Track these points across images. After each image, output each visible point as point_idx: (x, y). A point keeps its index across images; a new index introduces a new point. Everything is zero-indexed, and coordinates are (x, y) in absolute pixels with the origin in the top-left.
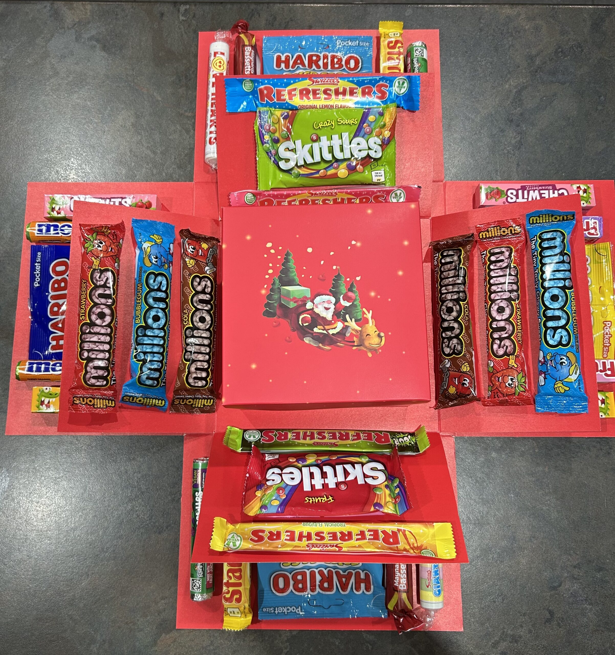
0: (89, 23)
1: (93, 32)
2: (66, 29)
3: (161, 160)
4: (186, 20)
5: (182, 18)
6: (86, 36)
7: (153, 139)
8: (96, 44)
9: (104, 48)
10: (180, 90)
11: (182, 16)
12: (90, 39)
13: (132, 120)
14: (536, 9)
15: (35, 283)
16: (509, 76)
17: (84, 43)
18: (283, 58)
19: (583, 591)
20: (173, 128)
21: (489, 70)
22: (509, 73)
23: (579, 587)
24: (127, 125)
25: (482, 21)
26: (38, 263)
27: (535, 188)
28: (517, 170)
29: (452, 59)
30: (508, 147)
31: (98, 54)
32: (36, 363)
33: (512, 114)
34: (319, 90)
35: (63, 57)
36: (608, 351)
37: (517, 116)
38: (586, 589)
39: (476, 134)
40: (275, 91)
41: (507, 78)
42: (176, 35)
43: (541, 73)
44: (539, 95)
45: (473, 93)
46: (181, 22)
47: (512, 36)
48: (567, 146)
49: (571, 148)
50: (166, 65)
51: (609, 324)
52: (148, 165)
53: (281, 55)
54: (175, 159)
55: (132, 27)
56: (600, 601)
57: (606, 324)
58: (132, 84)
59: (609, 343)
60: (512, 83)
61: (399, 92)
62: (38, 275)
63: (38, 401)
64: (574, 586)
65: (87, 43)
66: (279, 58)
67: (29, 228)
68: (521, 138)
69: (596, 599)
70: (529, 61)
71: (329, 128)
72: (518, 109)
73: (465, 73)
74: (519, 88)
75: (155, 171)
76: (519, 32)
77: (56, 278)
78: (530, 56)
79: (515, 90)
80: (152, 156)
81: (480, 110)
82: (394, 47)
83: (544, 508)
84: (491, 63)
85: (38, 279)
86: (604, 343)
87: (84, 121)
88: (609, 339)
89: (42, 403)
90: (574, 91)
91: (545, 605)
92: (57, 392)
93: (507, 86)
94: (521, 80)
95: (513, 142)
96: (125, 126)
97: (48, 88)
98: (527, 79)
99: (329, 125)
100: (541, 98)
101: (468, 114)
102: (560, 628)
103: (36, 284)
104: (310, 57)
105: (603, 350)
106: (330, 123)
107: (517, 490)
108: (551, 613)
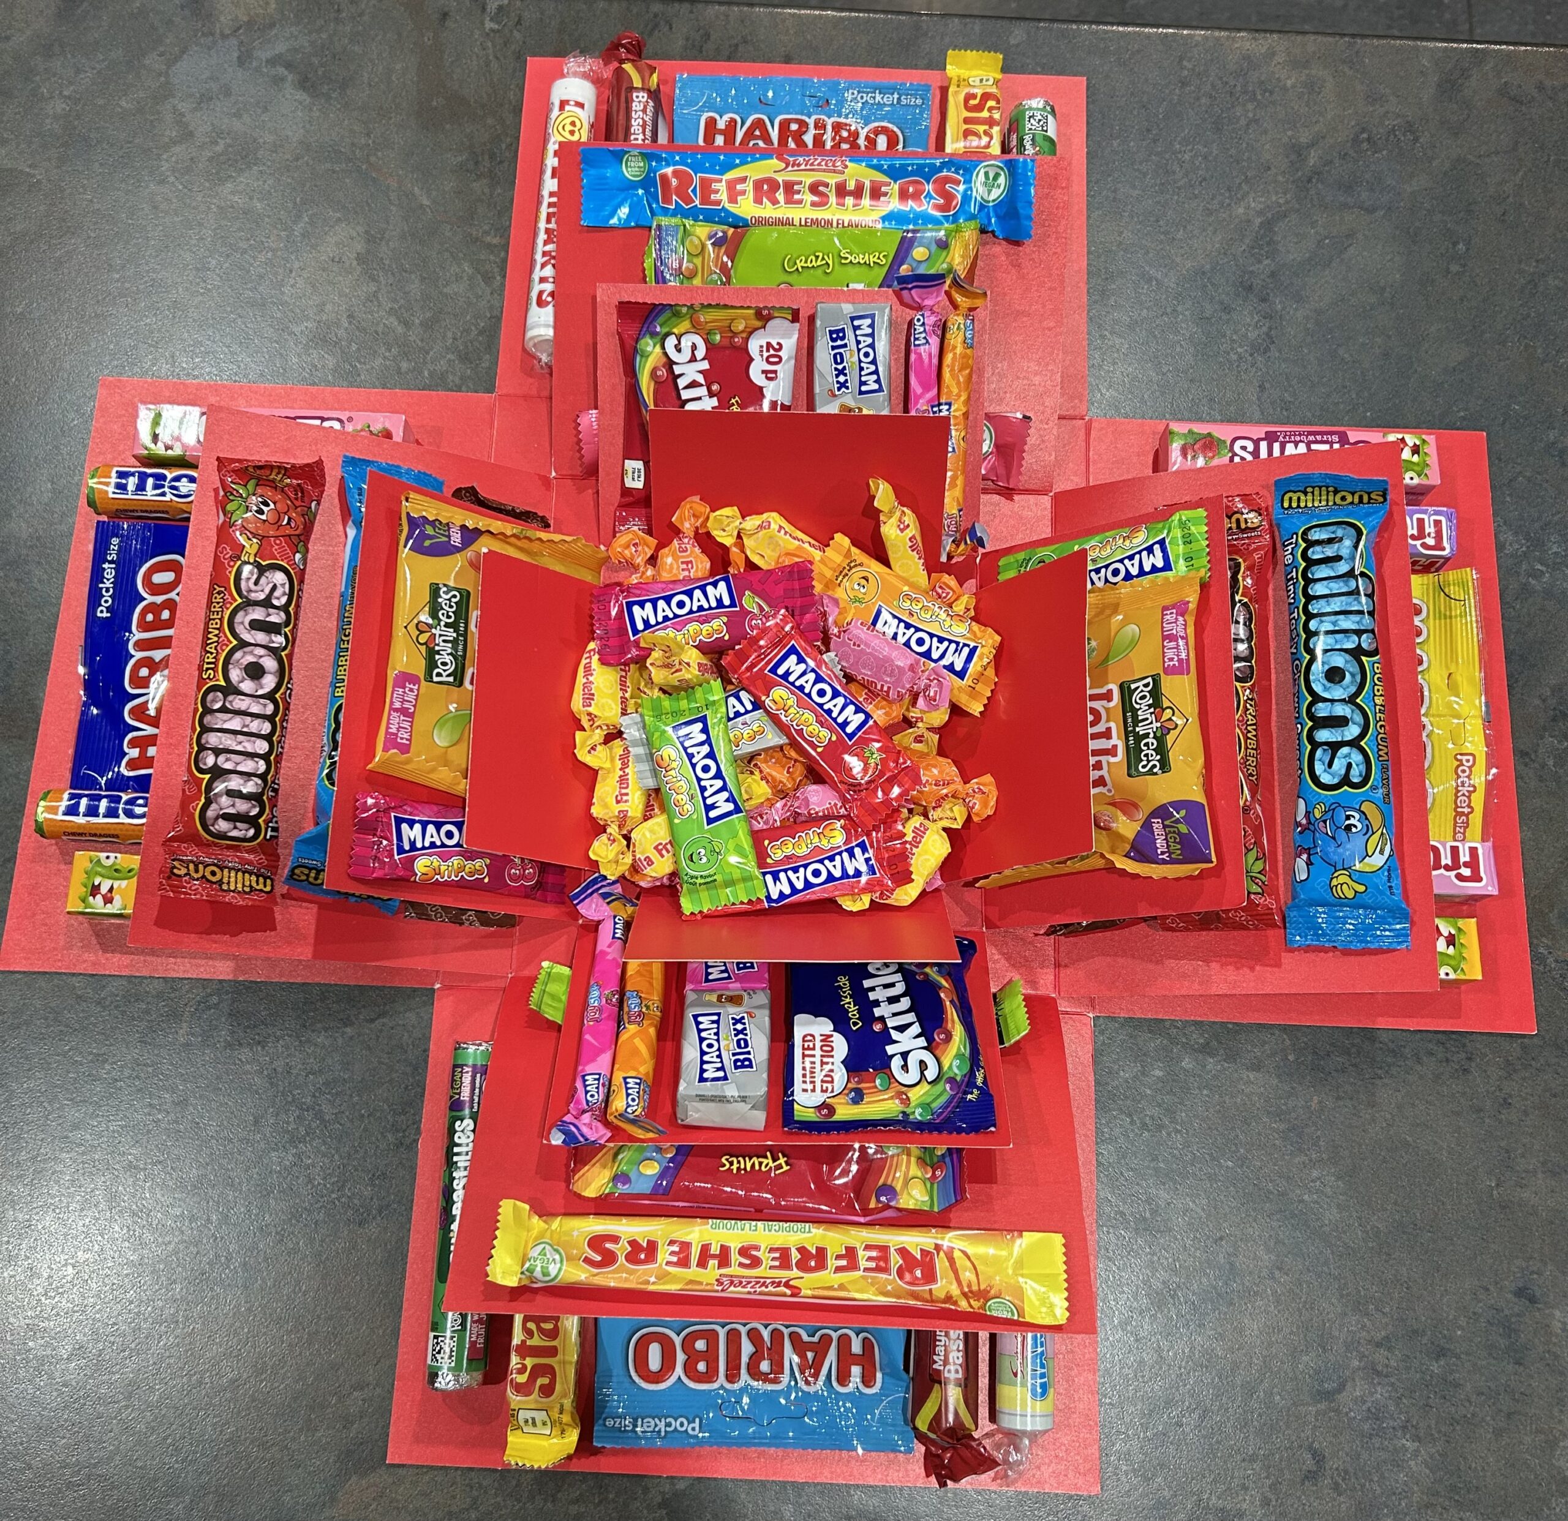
0: (272, 25)
1: (281, 48)
2: (217, 36)
3: (422, 340)
4: (498, 31)
5: (489, 25)
6: (264, 54)
7: (405, 293)
8: (286, 73)
9: (304, 83)
10: (474, 184)
11: (491, 20)
12: (272, 62)
13: (359, 247)
14: (1312, 44)
15: (100, 608)
16: (1245, 187)
17: (257, 69)
18: (721, 124)
19: (1398, 1405)
20: (454, 269)
21: (1200, 172)
22: (1247, 180)
23: (1387, 1395)
24: (344, 259)
25: (1185, 63)
26: (110, 562)
27: (1298, 438)
28: (1259, 399)
29: (1115, 143)
30: (1241, 346)
31: (288, 96)
32: (86, 796)
33: (1252, 272)
34: (800, 183)
35: (205, 99)
36: (1466, 825)
37: (1262, 277)
38: (1404, 1401)
39: (1165, 313)
40: (696, 179)
41: (1241, 192)
42: (475, 63)
43: (1320, 186)
44: (1316, 233)
45: (1161, 223)
46: (488, 34)
47: (1253, 98)
48: (1378, 351)
49: (1386, 355)
50: (448, 126)
51: (1468, 761)
52: (390, 351)
53: (717, 117)
54: (455, 339)
55: (373, 39)
56: (1439, 1432)
57: (1461, 761)
58: (364, 167)
59: (1469, 806)
60: (1253, 205)
61: (985, 197)
62: (107, 590)
63: (85, 886)
64: (1376, 1392)
65: (265, 70)
66: (711, 123)
67: (95, 480)
68: (1270, 328)
69: (1429, 1426)
70: (1293, 157)
71: (820, 271)
72: (1266, 262)
73: (1145, 177)
74: (1269, 215)
75: (404, 365)
76: (1271, 93)
77: (150, 599)
78: (1294, 146)
79: (1259, 220)
80: (400, 330)
81: (1178, 260)
82: (979, 108)
83: (1306, 1197)
84: (1205, 158)
85: (106, 601)
86: (1457, 807)
87: (243, 245)
88: (1469, 797)
89: (95, 890)
90: (1397, 228)
91: (1302, 1435)
92: (133, 866)
93: (1241, 210)
94: (1274, 198)
95: (1252, 335)
96: (340, 259)
97: (165, 166)
98: (1288, 196)
99: (819, 263)
100: (1319, 242)
101: (1147, 269)
102: (1340, 1495)
103: (102, 612)
104: (784, 126)
105: (1456, 822)
106: (823, 259)
107: (1242, 1151)
108: (1319, 1458)
